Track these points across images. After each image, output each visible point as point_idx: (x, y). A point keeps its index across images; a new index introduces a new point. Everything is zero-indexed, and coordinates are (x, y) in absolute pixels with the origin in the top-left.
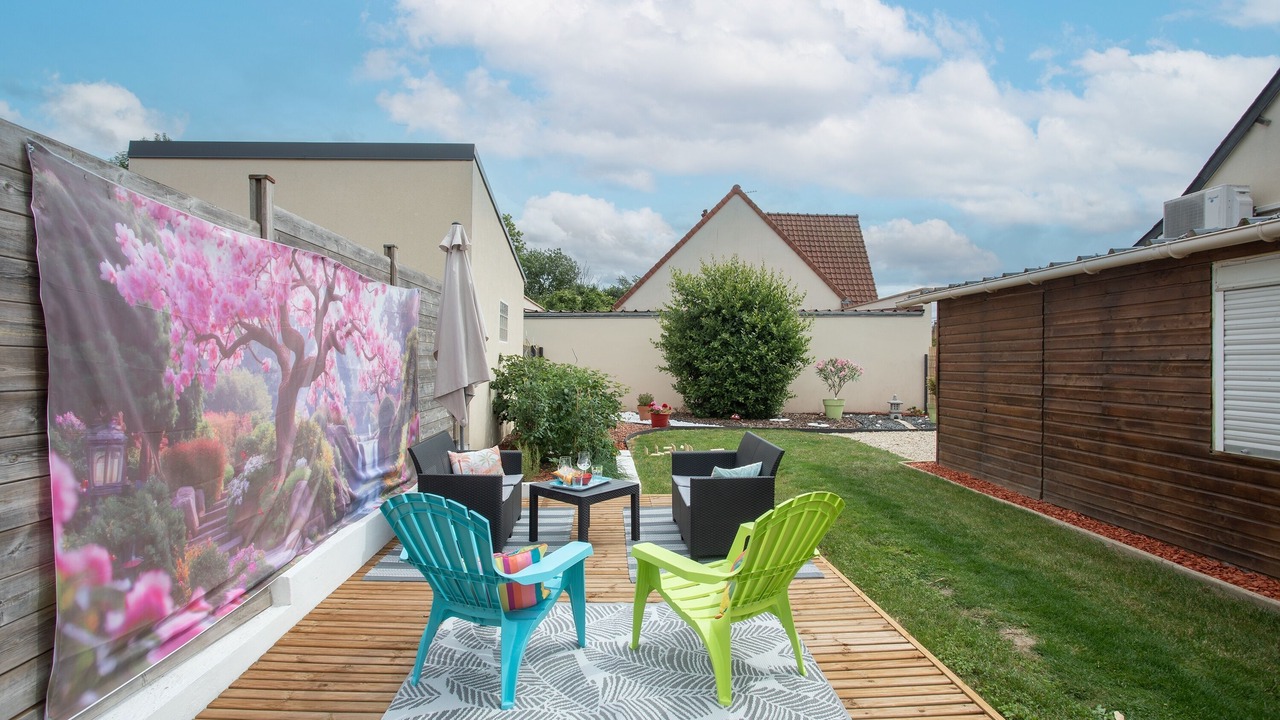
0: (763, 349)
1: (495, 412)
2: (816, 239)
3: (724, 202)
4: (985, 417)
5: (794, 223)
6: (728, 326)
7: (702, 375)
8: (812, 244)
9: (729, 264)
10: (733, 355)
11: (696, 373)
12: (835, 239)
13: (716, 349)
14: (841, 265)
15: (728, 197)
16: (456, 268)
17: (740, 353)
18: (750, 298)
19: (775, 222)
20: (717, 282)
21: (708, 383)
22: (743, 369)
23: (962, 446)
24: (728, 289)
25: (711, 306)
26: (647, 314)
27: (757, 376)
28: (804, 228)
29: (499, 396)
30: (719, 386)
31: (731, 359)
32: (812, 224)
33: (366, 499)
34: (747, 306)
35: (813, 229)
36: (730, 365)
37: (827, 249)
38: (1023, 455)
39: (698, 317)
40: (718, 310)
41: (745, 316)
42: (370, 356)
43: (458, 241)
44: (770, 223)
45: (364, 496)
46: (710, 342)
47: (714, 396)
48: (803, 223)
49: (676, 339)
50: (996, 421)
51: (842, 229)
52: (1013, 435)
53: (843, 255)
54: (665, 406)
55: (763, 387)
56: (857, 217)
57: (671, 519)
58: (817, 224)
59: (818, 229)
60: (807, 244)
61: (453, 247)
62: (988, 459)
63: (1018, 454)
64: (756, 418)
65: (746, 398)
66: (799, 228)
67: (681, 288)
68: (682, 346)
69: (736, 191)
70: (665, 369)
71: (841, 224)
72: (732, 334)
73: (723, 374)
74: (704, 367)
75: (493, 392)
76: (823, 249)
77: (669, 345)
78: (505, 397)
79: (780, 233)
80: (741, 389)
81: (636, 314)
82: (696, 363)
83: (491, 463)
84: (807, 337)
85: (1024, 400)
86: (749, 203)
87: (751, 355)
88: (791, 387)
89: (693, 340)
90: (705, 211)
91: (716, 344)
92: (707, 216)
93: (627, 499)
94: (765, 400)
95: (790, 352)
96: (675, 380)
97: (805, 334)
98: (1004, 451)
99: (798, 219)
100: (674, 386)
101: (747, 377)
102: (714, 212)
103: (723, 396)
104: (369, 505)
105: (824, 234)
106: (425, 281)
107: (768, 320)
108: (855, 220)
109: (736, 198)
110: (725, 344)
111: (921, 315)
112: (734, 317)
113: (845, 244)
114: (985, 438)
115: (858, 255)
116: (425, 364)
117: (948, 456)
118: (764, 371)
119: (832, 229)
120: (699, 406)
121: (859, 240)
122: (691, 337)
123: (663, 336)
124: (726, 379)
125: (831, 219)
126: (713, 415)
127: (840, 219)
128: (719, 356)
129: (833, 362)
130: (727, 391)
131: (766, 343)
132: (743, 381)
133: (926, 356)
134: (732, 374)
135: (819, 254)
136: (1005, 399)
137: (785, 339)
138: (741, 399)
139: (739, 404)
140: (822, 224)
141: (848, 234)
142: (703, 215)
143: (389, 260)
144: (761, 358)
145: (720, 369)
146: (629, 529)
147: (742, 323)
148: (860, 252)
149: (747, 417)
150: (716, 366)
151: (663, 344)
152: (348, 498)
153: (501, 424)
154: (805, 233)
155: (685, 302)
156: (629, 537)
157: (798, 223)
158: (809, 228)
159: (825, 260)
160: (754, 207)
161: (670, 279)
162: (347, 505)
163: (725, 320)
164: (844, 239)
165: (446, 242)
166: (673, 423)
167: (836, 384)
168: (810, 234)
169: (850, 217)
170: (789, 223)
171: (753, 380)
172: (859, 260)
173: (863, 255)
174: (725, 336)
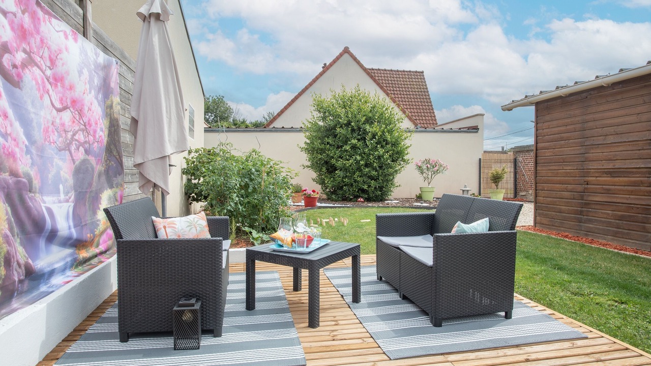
0: (381, 151)
1: (186, 194)
2: (397, 86)
3: (338, 58)
4: (585, 188)
5: (383, 75)
6: (355, 135)
7: (337, 170)
8: (395, 89)
9: (353, 92)
10: (360, 155)
11: (332, 169)
12: (409, 86)
13: (346, 151)
14: (414, 103)
15: (341, 55)
16: (156, 40)
17: (364, 154)
18: (370, 115)
19: (371, 74)
20: (346, 104)
21: (341, 176)
22: (366, 165)
23: (561, 212)
24: (355, 107)
25: (343, 120)
26: (292, 130)
27: (376, 171)
28: (389, 79)
29: (189, 180)
30: (350, 178)
31: (359, 158)
32: (395, 76)
33: (52, 273)
34: (369, 121)
35: (395, 79)
36: (358, 162)
37: (405, 93)
38: (629, 216)
39: (334, 128)
40: (349, 123)
41: (368, 127)
42: (58, 105)
43: (156, 9)
44: (368, 74)
45: (49, 269)
46: (341, 147)
47: (345, 185)
48: (389, 75)
49: (317, 144)
50: (598, 191)
51: (414, 80)
52: (618, 201)
53: (415, 97)
54: (314, 191)
55: (380, 178)
56: (423, 72)
57: (375, 278)
58: (398, 76)
59: (399, 79)
60: (392, 89)
61: (150, 15)
62: (590, 221)
63: (622, 216)
64: (374, 201)
65: (369, 186)
66: (386, 78)
67: (320, 107)
68: (322, 149)
69: (346, 51)
70: (308, 167)
71: (413, 77)
72: (359, 140)
73: (352, 169)
74: (339, 164)
75: (184, 176)
76: (402, 93)
77: (311, 150)
78: (193, 181)
79: (375, 81)
80: (365, 180)
81: (283, 130)
82: (333, 161)
83: (198, 228)
84: (408, 145)
85: (632, 172)
86: (355, 59)
87: (373, 155)
88: (398, 179)
89: (330, 145)
90: (325, 64)
91: (348, 148)
92: (326, 68)
93: (348, 261)
94: (381, 188)
95: (398, 155)
96: (314, 175)
97: (407, 142)
98: (608, 214)
99: (385, 72)
100: (314, 180)
101: (370, 171)
102: (331, 65)
103: (352, 185)
104: (56, 280)
105: (402, 83)
106: (122, 54)
107: (384, 131)
108: (421, 74)
109: (346, 55)
110: (354, 147)
111: (477, 132)
112: (359, 128)
113: (416, 90)
114: (587, 204)
115: (424, 97)
116: (126, 137)
117: (545, 221)
118: (381, 167)
119: (408, 80)
120: (333, 193)
121: (425, 87)
122: (328, 143)
123: (306, 143)
124: (354, 173)
125: (406, 73)
126: (345, 199)
127: (412, 74)
128: (349, 156)
129: (427, 161)
130: (355, 181)
131: (382, 147)
132: (366, 174)
133: (480, 159)
134: (359, 169)
135: (399, 96)
136: (606, 173)
137: (395, 144)
138: (365, 187)
139: (363, 191)
140: (401, 76)
141: (418, 83)
142: (323, 67)
143: (81, 11)
144: (379, 157)
145: (350, 166)
146: (349, 290)
147: (365, 132)
148: (425, 95)
149: (369, 200)
150: (348, 163)
151: (307, 149)
152: (22, 271)
153: (191, 204)
154: (390, 82)
155: (324, 119)
156: (349, 299)
157: (386, 75)
158: (392, 79)
159: (403, 100)
160: (358, 63)
161: (311, 102)
162: (21, 281)
163: (353, 130)
164: (415, 87)
165: (143, 10)
166: (318, 204)
167: (430, 177)
168: (393, 82)
169: (419, 72)
170: (379, 75)
171: (374, 173)
172: (425, 100)
173: (427, 97)
174: (354, 141)
